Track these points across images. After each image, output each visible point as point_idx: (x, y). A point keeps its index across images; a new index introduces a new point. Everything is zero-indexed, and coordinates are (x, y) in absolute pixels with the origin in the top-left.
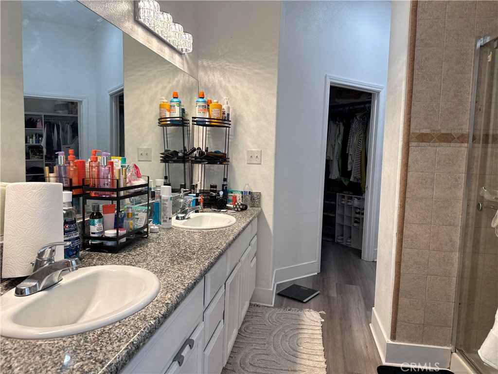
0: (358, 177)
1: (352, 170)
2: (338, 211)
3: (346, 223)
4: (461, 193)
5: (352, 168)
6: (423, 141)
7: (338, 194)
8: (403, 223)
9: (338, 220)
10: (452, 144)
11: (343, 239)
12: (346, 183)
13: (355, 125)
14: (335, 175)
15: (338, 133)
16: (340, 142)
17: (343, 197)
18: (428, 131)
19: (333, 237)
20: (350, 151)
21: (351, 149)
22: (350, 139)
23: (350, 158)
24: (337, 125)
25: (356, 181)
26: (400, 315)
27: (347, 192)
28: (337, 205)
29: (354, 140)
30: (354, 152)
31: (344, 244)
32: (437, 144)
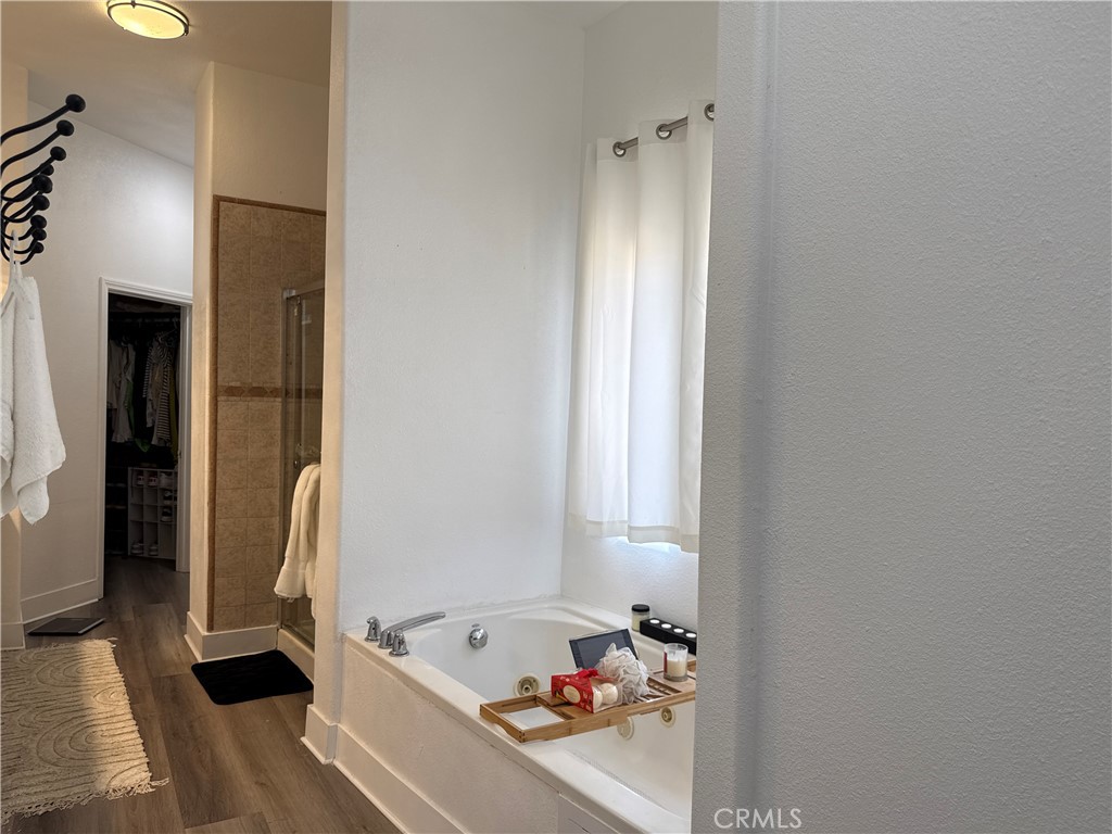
0: (166, 437)
1: (153, 427)
2: (132, 499)
3: (148, 517)
4: (277, 451)
5: (154, 422)
6: (234, 395)
7: (129, 469)
8: (215, 490)
9: (132, 515)
10: (265, 399)
11: (142, 548)
12: (145, 449)
13: (155, 352)
14: (124, 434)
15: (125, 362)
16: (130, 379)
17: (141, 473)
18: (238, 384)
19: (124, 546)
20: (150, 394)
21: (150, 391)
22: (149, 373)
23: (149, 405)
24: (123, 349)
25: (162, 445)
26: (217, 599)
27: (148, 465)
28: (129, 489)
29: (155, 376)
30: (157, 396)
31: (146, 555)
32: (249, 399)
